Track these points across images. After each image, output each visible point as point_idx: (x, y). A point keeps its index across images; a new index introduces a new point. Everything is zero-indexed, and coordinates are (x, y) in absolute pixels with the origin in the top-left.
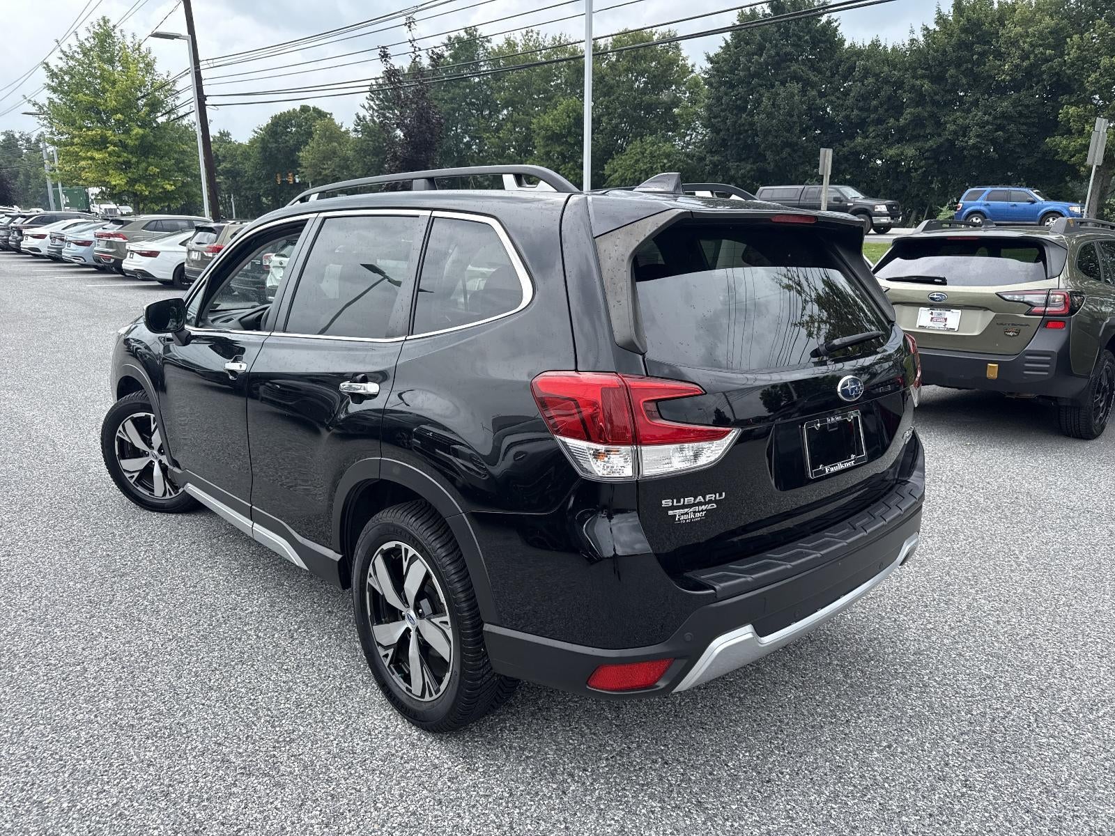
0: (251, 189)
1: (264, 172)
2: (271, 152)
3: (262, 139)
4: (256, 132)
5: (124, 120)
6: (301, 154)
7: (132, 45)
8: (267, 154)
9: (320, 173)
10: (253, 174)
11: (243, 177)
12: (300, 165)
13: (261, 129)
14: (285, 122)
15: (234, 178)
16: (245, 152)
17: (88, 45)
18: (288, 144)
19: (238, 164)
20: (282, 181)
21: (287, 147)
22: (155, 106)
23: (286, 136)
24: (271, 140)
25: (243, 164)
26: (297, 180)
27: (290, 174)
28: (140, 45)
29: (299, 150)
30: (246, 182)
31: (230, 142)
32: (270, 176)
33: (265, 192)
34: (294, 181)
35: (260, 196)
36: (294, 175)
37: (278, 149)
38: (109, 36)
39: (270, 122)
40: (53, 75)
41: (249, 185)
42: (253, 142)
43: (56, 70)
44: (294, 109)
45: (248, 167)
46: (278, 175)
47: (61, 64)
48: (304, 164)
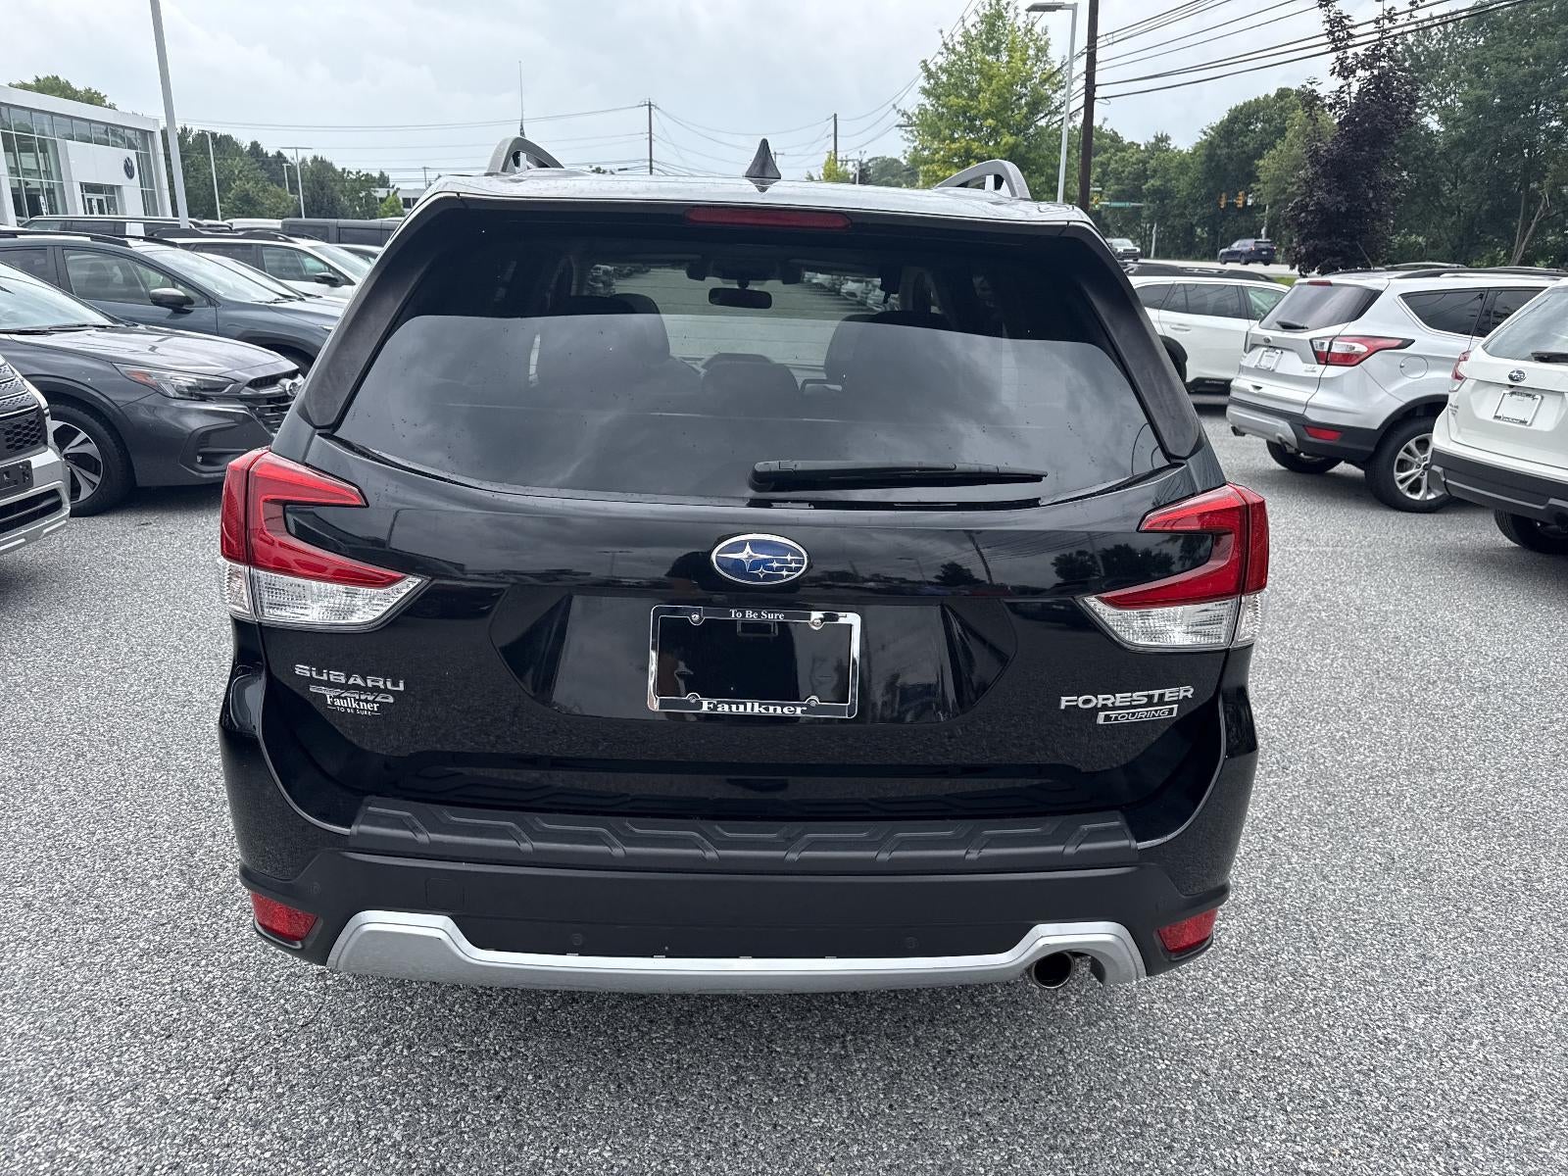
0: (1182, 215)
1: (1203, 191)
2: (1219, 161)
3: (1211, 143)
4: (1205, 133)
5: (997, 125)
6: (1261, 162)
7: (1024, 25)
8: (1213, 164)
9: (1284, 191)
10: (1188, 194)
11: (1174, 198)
12: (1257, 180)
13: (1212, 129)
14: (1249, 116)
15: (1162, 200)
16: (1184, 164)
17: (974, 32)
18: (1246, 149)
19: (1170, 180)
20: (1227, 204)
21: (1245, 152)
22: (1037, 104)
23: (1245, 137)
24: (1222, 144)
25: (1177, 180)
26: (1250, 202)
27: (1240, 193)
28: (1033, 25)
29: (1261, 157)
30: (1178, 206)
31: (1167, 150)
32: (1212, 197)
33: (1199, 220)
34: (1245, 202)
35: (1192, 226)
36: (1246, 194)
37: (1229, 157)
38: (1000, 16)
39: (1226, 117)
40: (930, 75)
41: (1181, 210)
42: (1199, 146)
43: (933, 69)
44: (1267, 96)
45: (1182, 185)
46: (1224, 195)
47: (940, 60)
48: (1263, 177)
